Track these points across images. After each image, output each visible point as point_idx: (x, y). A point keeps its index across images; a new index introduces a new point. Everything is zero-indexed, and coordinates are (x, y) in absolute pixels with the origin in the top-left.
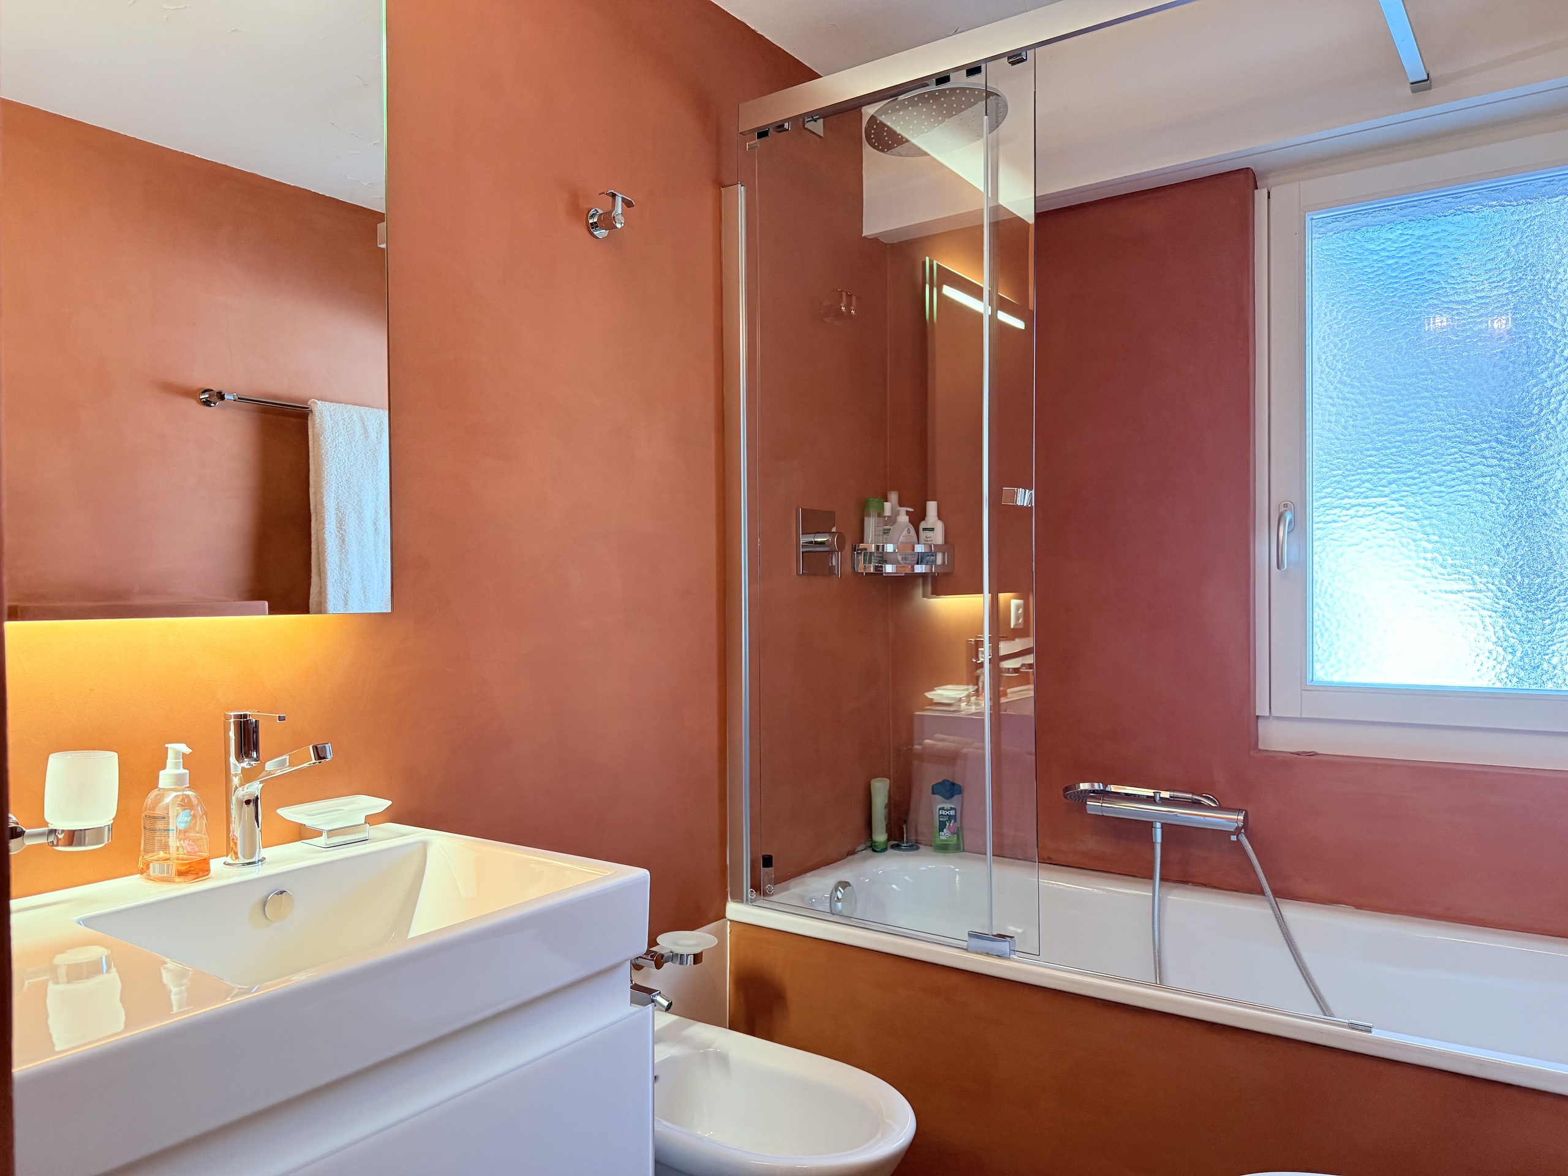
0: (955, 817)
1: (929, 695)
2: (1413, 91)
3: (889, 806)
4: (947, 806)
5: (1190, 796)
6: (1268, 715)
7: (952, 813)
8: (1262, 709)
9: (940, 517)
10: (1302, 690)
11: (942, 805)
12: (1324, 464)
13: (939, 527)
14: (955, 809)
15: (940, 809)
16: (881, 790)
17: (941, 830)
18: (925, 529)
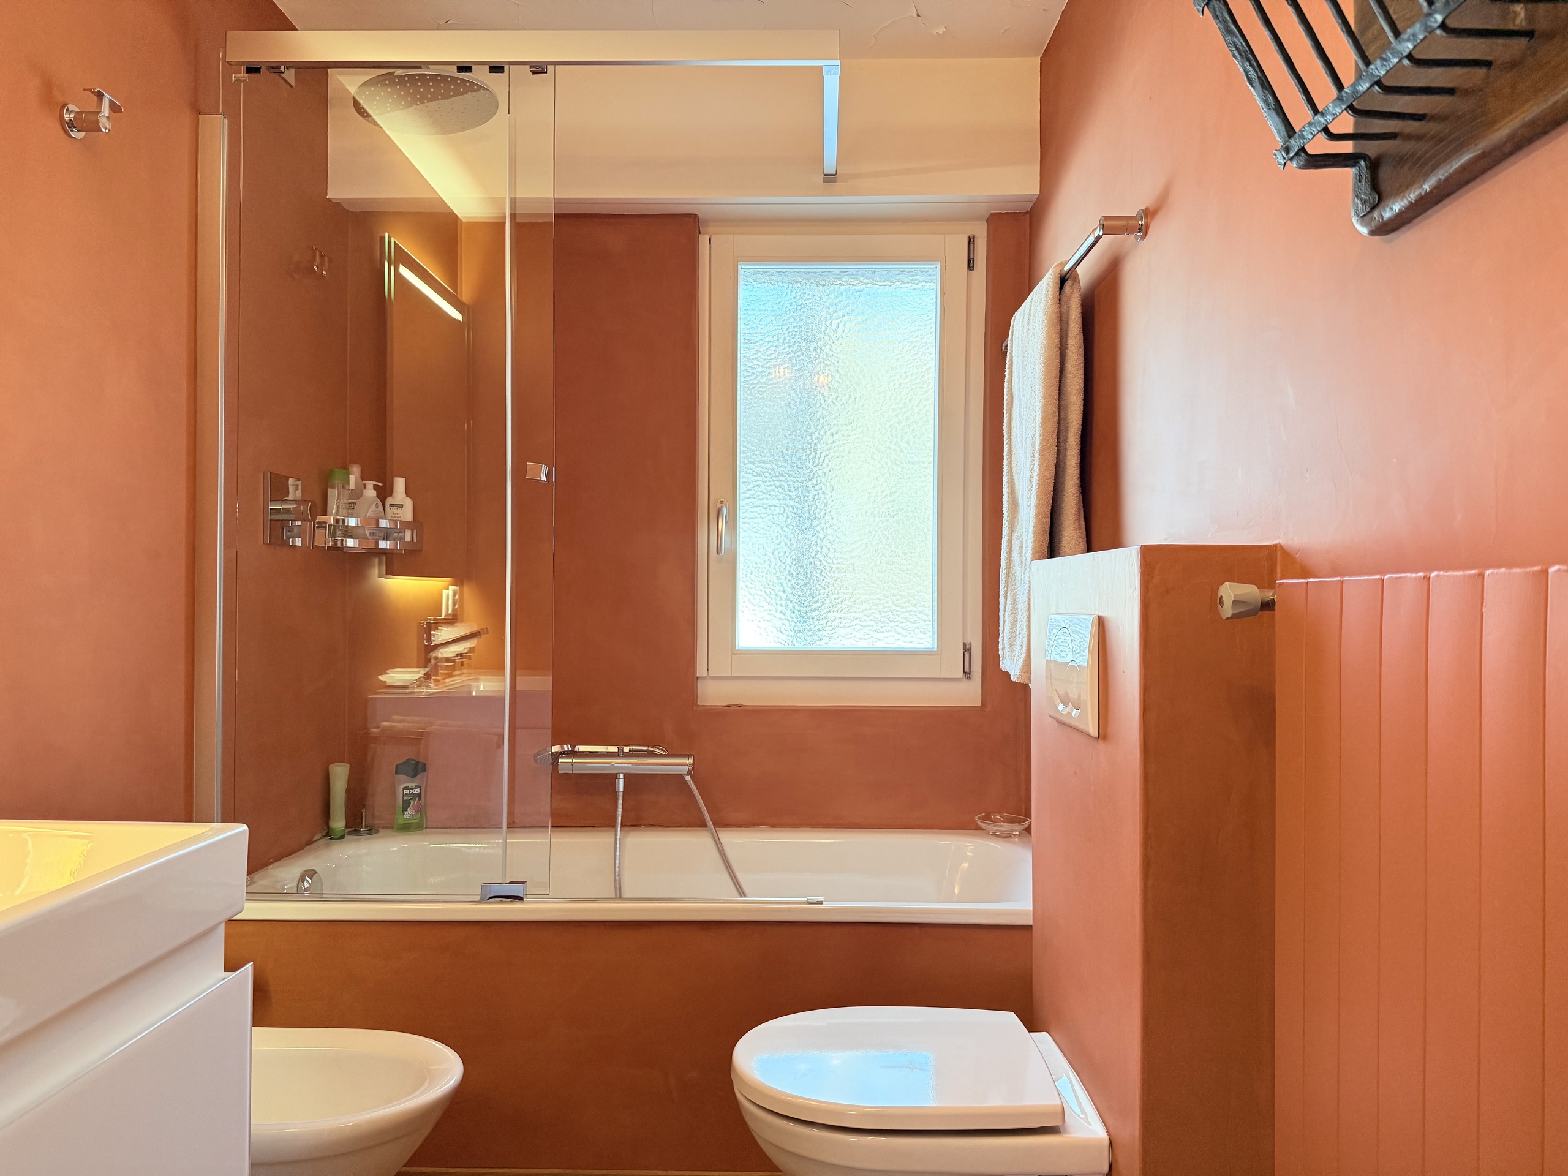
0: (419, 795)
1: (382, 678)
2: (825, 181)
3: (349, 791)
4: (411, 785)
5: (646, 748)
6: (706, 676)
7: (417, 791)
8: (701, 671)
9: (408, 493)
10: (732, 654)
11: (405, 785)
12: (749, 471)
13: (408, 503)
14: (419, 787)
15: (404, 789)
16: (340, 775)
17: (405, 809)
18: (391, 506)
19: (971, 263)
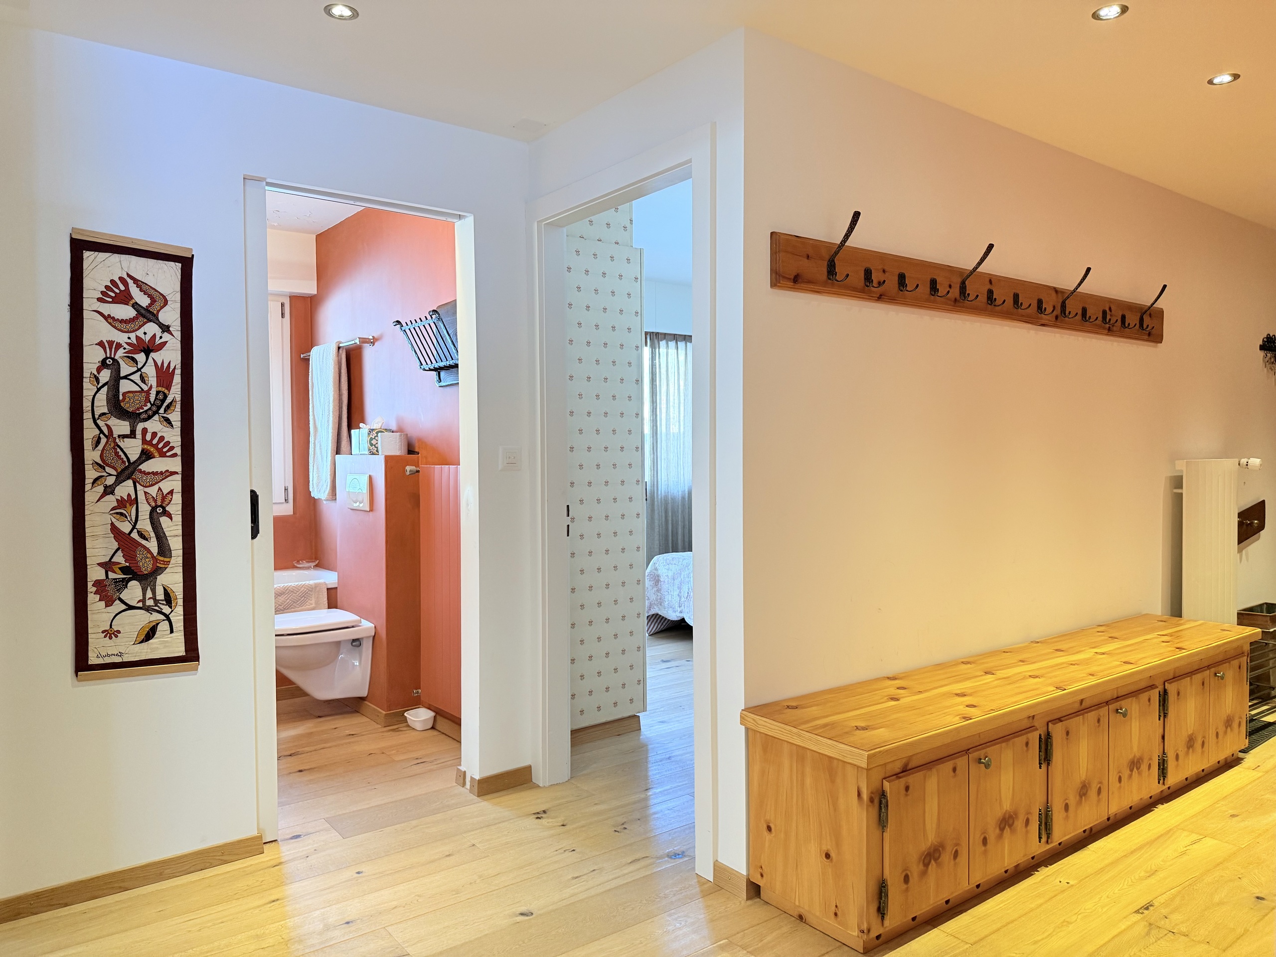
19: (283, 315)
